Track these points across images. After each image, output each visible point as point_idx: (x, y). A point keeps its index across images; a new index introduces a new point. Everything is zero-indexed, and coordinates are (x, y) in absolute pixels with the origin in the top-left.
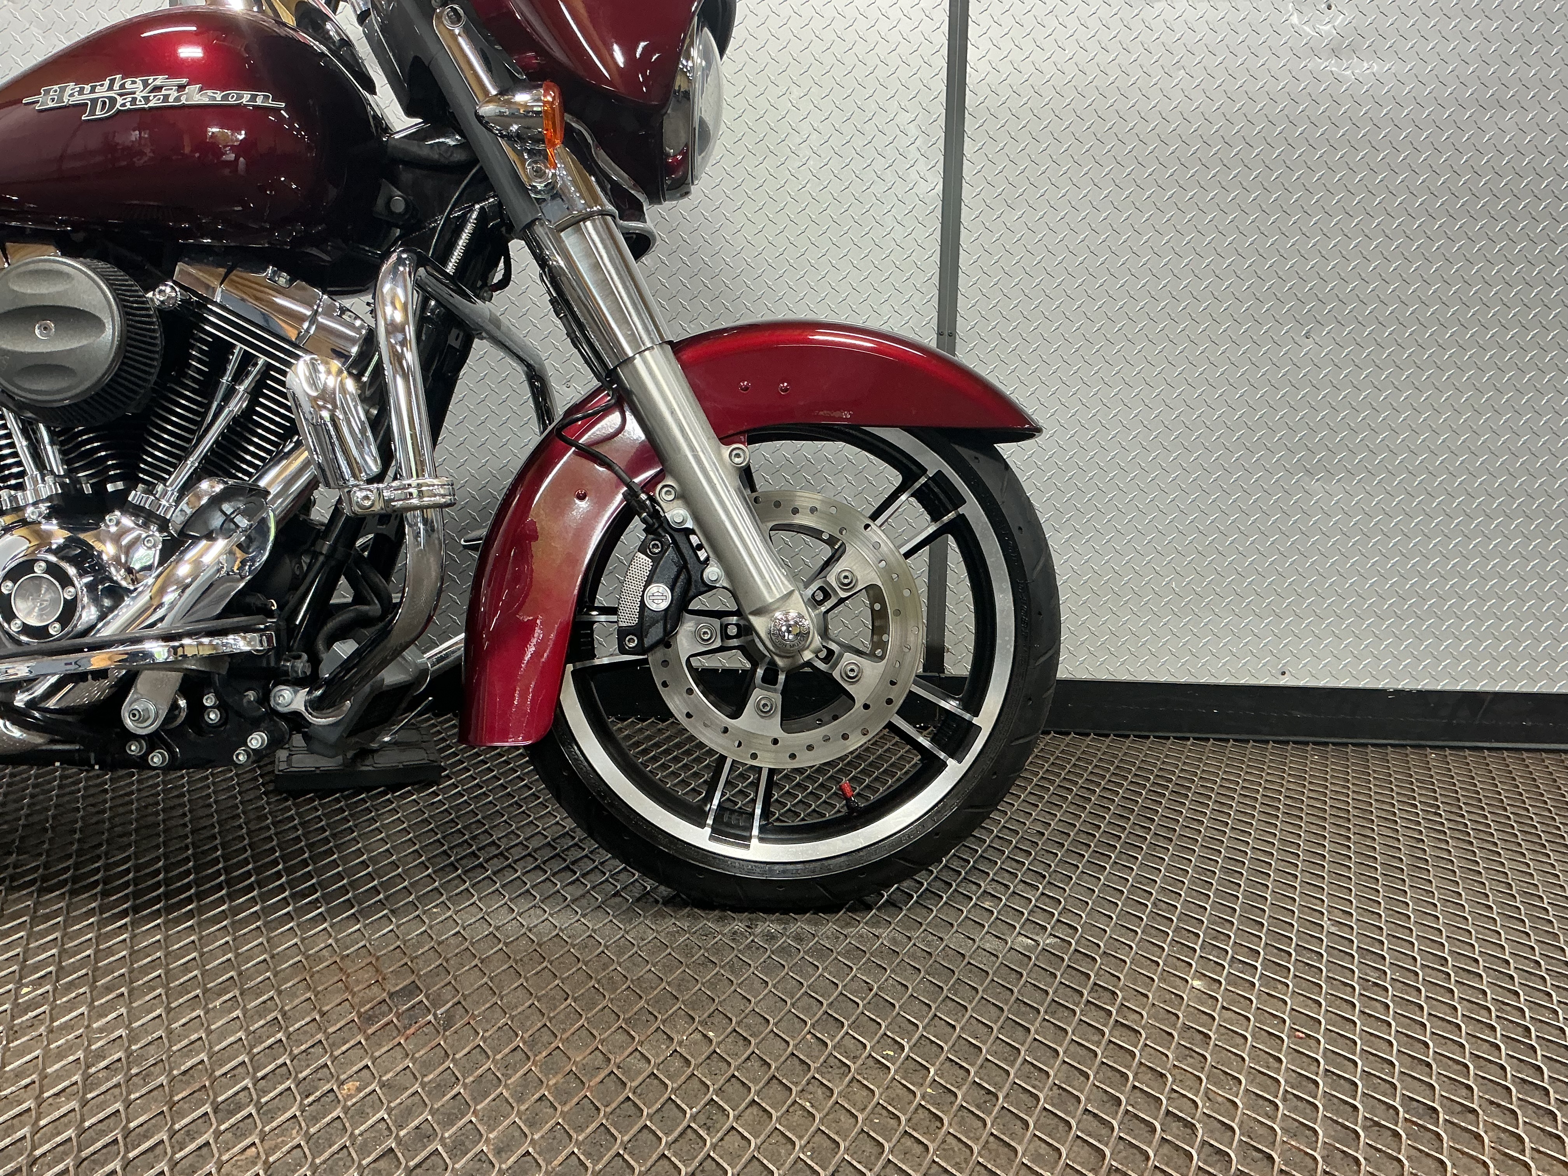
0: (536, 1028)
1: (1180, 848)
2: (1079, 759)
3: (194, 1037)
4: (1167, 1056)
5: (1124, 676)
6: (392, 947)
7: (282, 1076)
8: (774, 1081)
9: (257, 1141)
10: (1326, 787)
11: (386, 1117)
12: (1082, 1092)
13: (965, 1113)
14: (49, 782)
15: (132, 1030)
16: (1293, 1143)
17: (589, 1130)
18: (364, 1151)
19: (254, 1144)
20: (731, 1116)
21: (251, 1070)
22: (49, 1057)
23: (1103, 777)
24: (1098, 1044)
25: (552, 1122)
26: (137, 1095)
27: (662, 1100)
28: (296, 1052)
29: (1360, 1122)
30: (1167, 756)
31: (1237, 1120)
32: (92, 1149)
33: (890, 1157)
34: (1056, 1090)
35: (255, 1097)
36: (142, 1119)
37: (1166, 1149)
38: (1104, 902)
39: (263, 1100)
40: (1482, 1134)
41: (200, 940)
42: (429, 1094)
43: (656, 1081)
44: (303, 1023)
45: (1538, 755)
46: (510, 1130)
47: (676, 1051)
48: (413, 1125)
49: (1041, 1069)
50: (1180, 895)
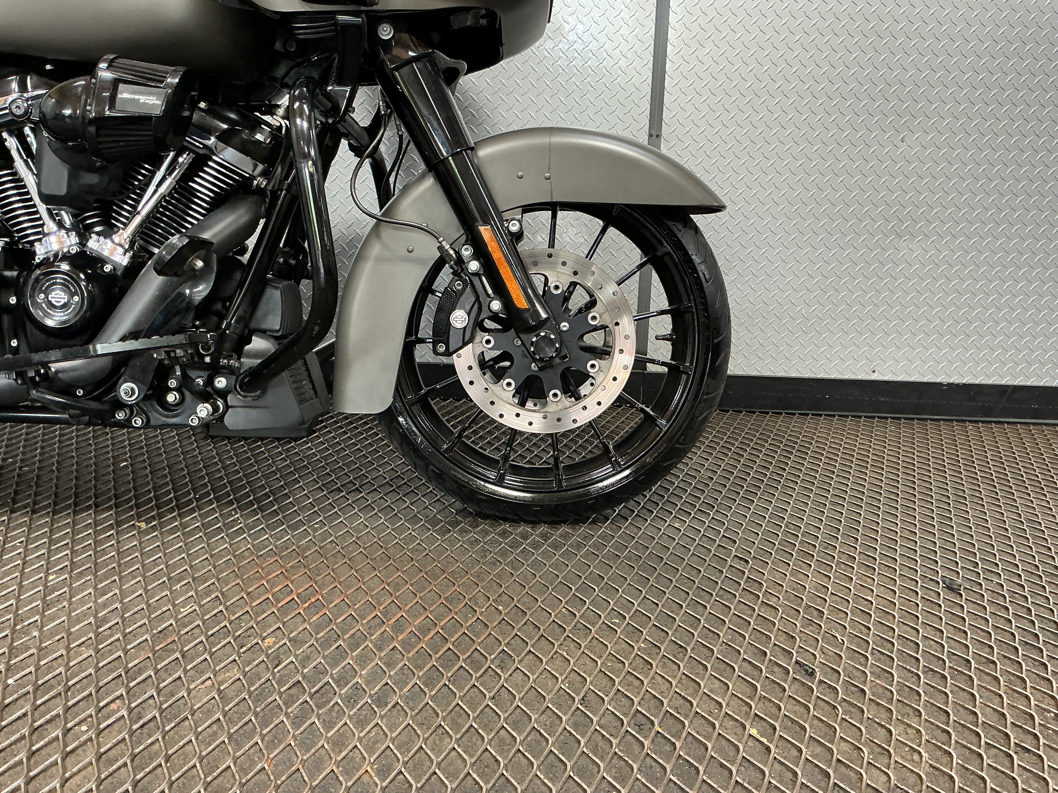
0: (387, 603)
1: (803, 489)
2: (735, 428)
3: (165, 609)
4: (796, 625)
5: (767, 373)
6: (290, 550)
7: (224, 634)
8: (543, 638)
9: (212, 676)
10: (900, 448)
11: (294, 660)
12: (741, 648)
13: (666, 660)
14: (52, 438)
15: (123, 604)
16: (878, 682)
17: (425, 669)
18: (281, 682)
19: (210, 678)
20: (516, 661)
21: (204, 630)
22: (72, 621)
23: (752, 440)
24: (751, 616)
25: (402, 664)
26: (132, 646)
27: (471, 650)
28: (232, 618)
29: (921, 668)
30: (794, 426)
31: (842, 666)
32: (105, 681)
33: (619, 688)
34: (724, 646)
35: (208, 647)
36: (136, 662)
37: (796, 685)
38: (754, 524)
39: (213, 650)
40: (999, 677)
41: (163, 544)
42: (321, 646)
43: (467, 638)
44: (235, 599)
45: (1039, 427)
46: (374, 669)
47: (478, 618)
48: (312, 666)
49: (714, 632)
50: (803, 520)
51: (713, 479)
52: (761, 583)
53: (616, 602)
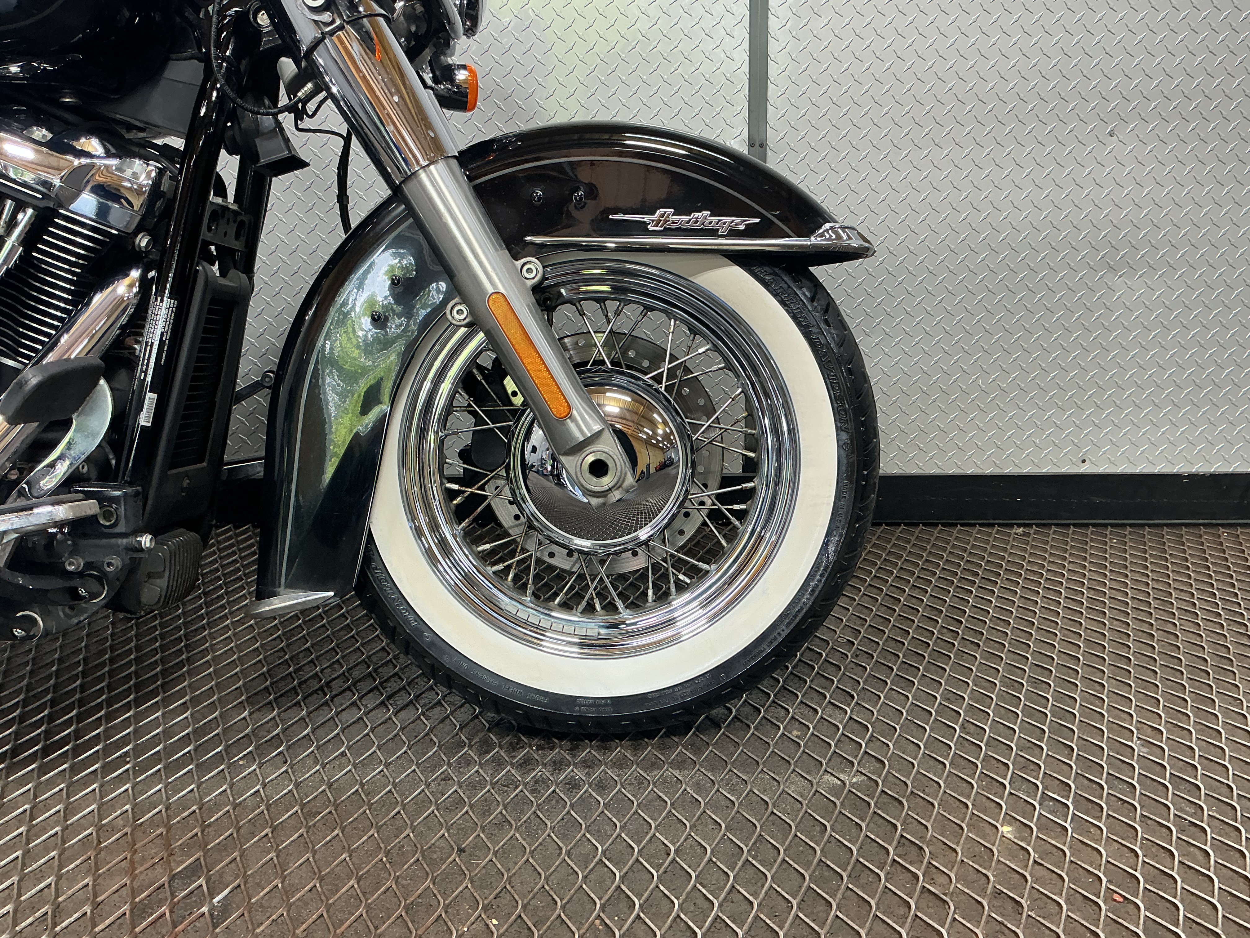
1: (987, 656)
2: (889, 553)
6: (187, 814)
10: (1127, 576)
24: (903, 922)
30: (973, 546)
38: (913, 728)
50: (988, 715)
51: (853, 643)
52: (921, 848)
53: (685, 901)
